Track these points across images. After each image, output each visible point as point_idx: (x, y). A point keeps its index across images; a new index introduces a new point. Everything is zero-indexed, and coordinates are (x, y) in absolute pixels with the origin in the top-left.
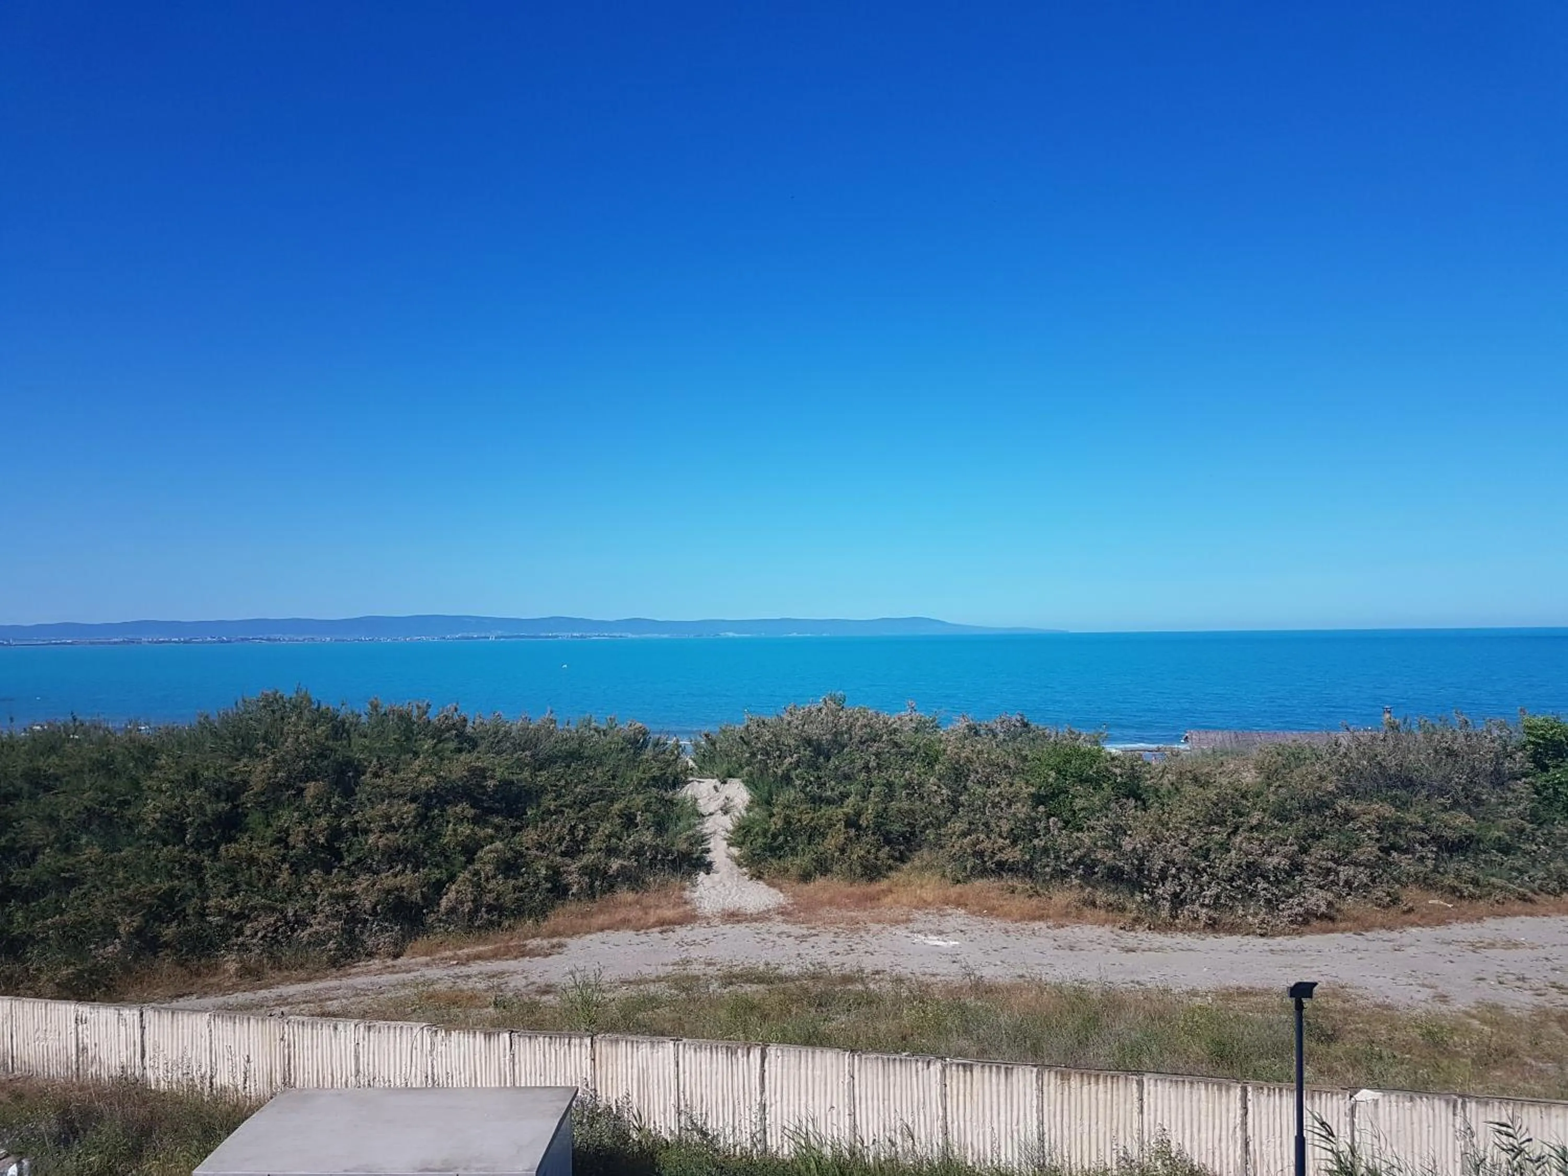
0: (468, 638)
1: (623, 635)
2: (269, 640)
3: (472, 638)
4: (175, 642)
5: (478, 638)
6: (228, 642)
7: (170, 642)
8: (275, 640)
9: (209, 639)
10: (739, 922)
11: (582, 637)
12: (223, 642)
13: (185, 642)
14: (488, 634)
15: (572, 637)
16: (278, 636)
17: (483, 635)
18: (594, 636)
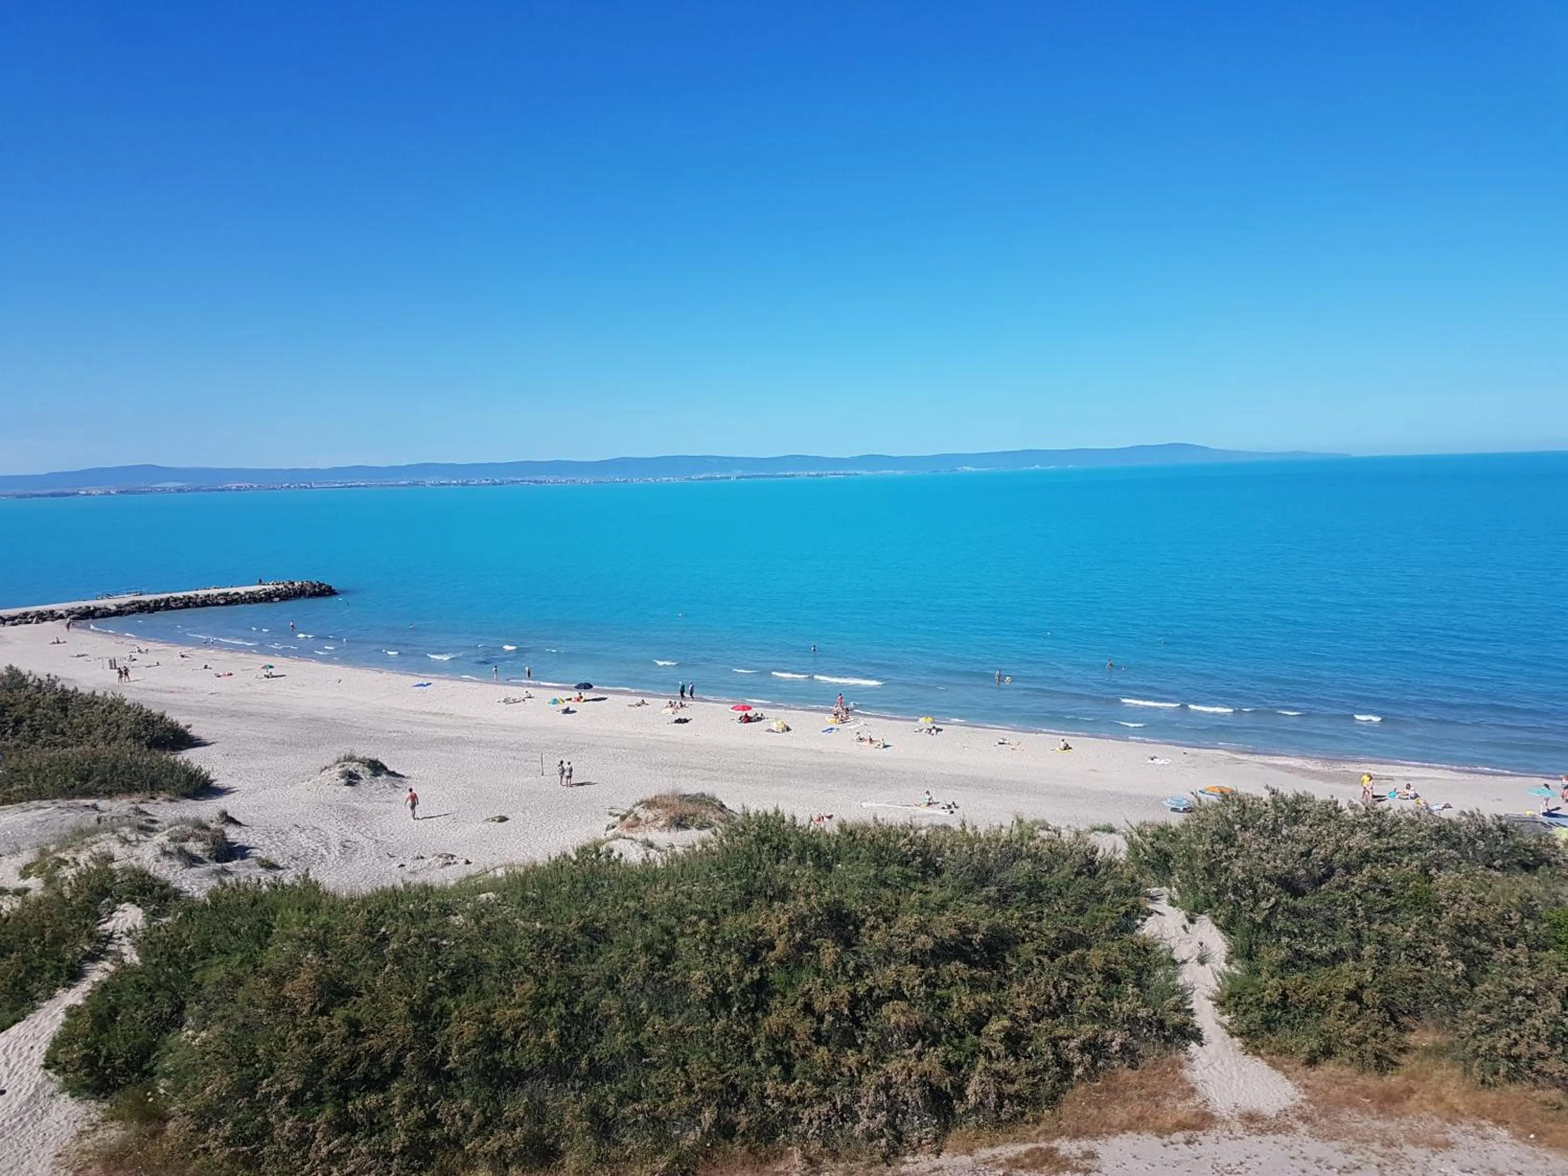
0: (711, 479)
1: (858, 472)
2: (536, 482)
3: (716, 478)
4: (455, 484)
5: (721, 478)
6: (500, 484)
7: (450, 484)
8: (541, 482)
9: (484, 481)
10: (1262, 1132)
11: (818, 475)
12: (495, 484)
13: (463, 484)
14: (730, 475)
15: (809, 476)
16: (543, 478)
17: (725, 475)
18: (830, 475)
